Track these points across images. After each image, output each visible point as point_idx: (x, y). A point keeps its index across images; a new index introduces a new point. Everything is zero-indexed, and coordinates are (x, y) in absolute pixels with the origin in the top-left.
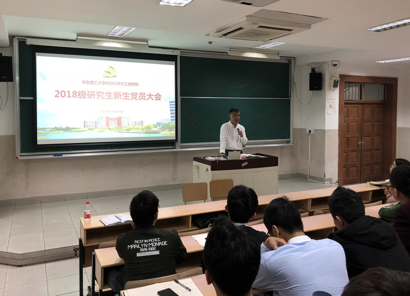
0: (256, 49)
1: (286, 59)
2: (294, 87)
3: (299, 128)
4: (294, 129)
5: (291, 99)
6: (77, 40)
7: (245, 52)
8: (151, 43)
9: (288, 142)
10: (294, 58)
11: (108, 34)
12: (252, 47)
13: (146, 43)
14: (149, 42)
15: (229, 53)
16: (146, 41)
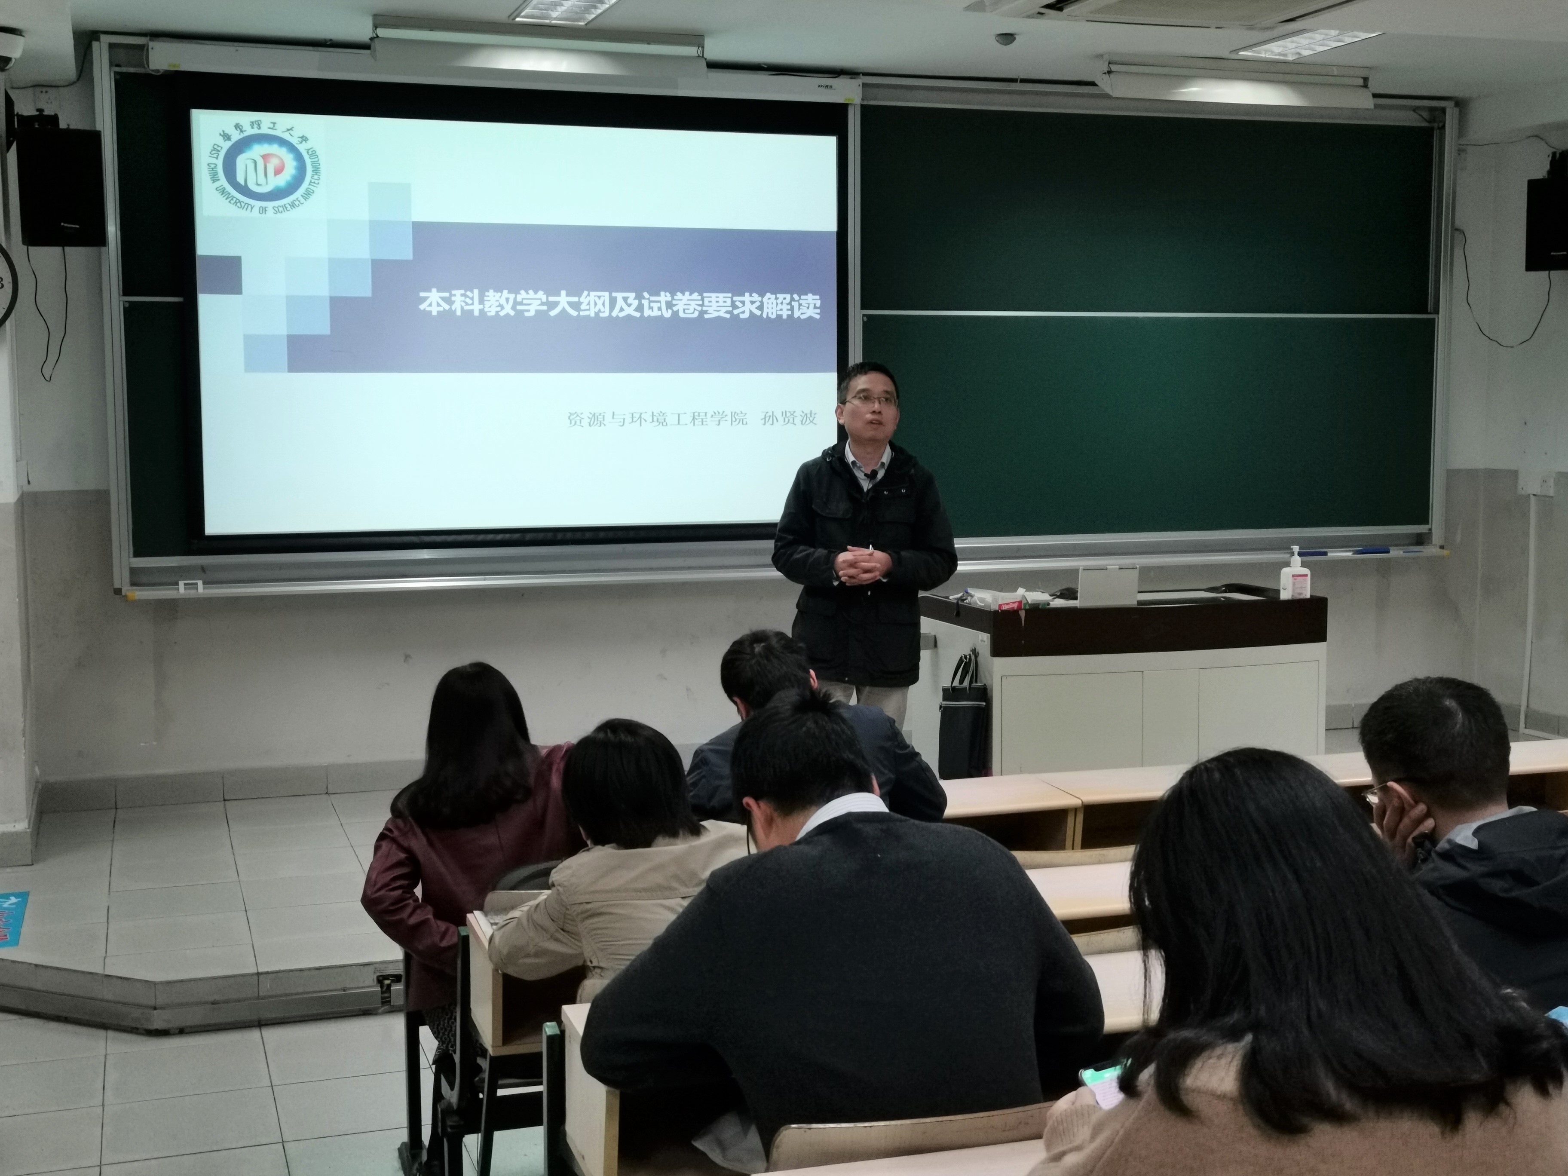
0: (1245, 60)
1: (1415, 109)
2: (1458, 252)
3: (1481, 465)
4: (1452, 475)
5: (1441, 320)
6: (377, 44)
7: (1186, 78)
8: (715, 50)
9: (1421, 540)
10: (1461, 104)
11: (517, 12)
12: (1225, 54)
13: (692, 51)
14: (708, 43)
15: (1106, 85)
16: (696, 38)
